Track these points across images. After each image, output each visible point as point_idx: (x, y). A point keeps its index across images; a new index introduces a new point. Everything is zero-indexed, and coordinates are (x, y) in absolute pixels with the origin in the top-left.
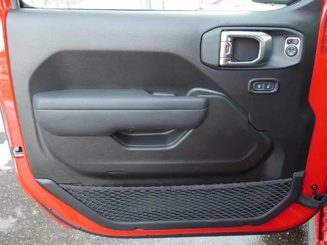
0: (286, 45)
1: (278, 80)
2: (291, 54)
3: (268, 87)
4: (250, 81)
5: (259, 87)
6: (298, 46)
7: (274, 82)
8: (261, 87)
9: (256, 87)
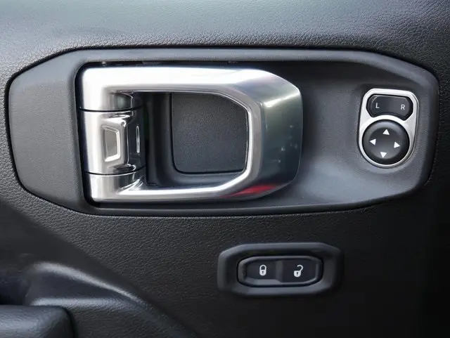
0: (366, 120)
1: (333, 249)
2: (383, 155)
3: (297, 274)
4: (227, 253)
5: (263, 272)
6: (409, 125)
7: (322, 256)
8: (269, 275)
9: (251, 271)
